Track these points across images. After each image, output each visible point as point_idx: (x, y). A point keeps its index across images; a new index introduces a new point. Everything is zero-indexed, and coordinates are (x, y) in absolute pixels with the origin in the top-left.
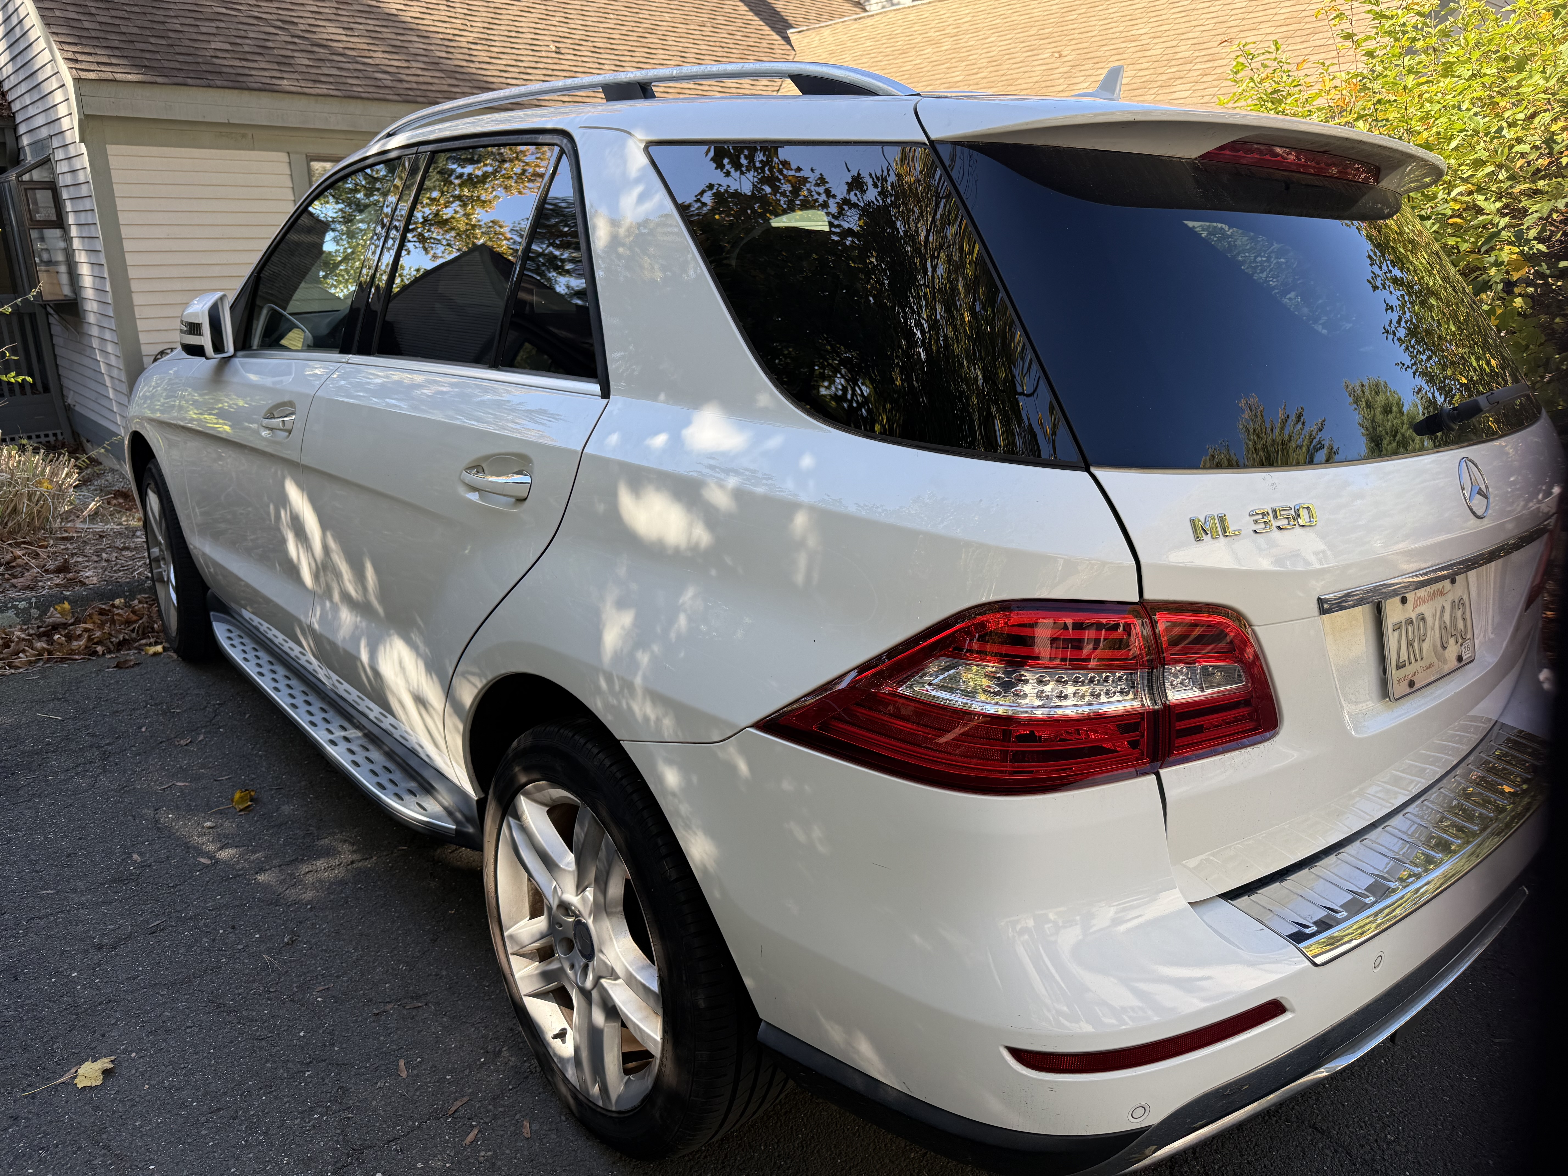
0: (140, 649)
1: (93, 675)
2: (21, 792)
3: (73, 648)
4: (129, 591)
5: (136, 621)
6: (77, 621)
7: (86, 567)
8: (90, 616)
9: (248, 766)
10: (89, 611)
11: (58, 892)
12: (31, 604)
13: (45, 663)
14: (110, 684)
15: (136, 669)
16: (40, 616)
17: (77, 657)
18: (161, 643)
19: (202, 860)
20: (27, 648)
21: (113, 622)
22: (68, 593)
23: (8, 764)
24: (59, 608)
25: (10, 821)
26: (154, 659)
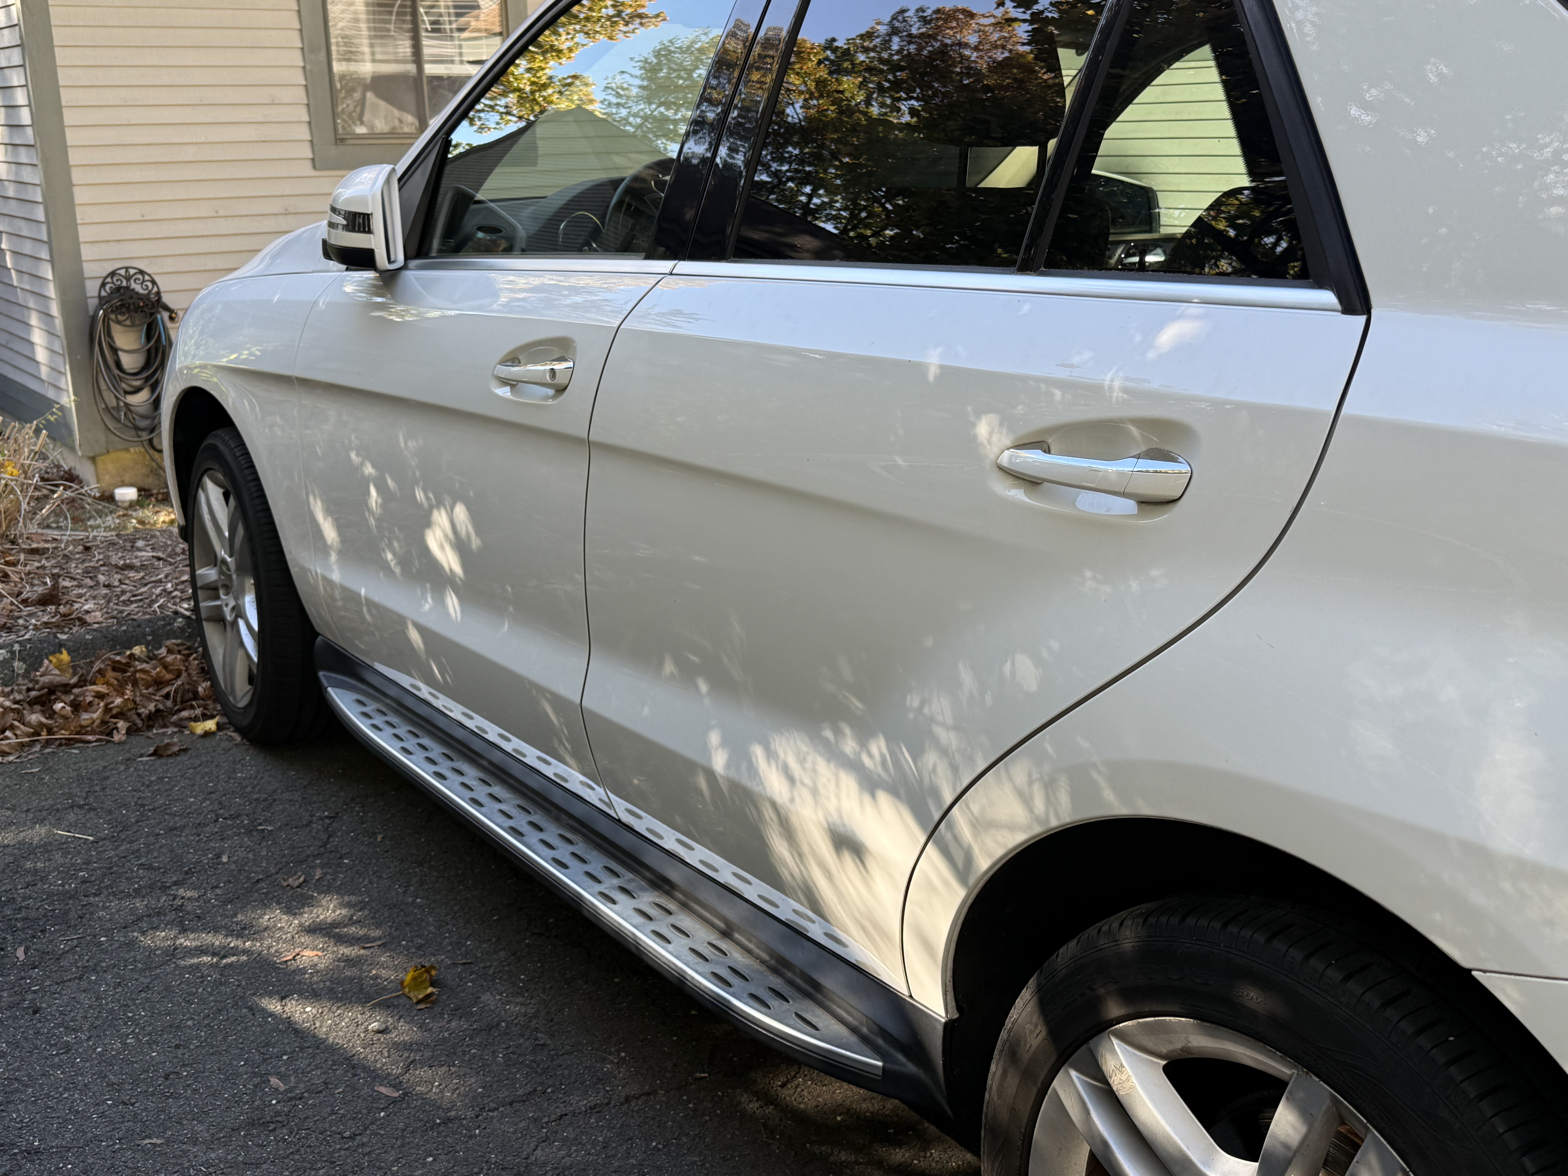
0: (181, 725)
1: (122, 768)
2: (64, 963)
3: (84, 723)
4: (153, 633)
5: (168, 683)
6: (83, 682)
7: (80, 596)
8: (100, 672)
9: (407, 924)
10: (97, 665)
11: (168, 1142)
12: (13, 653)
13: (44, 747)
14: (151, 782)
15: (183, 758)
16: (27, 672)
17: (90, 738)
18: (212, 717)
19: (383, 1089)
20: (16, 723)
21: (135, 683)
22: (64, 637)
23: (33, 914)
24: (54, 660)
25: (61, 1013)
26: (207, 742)
